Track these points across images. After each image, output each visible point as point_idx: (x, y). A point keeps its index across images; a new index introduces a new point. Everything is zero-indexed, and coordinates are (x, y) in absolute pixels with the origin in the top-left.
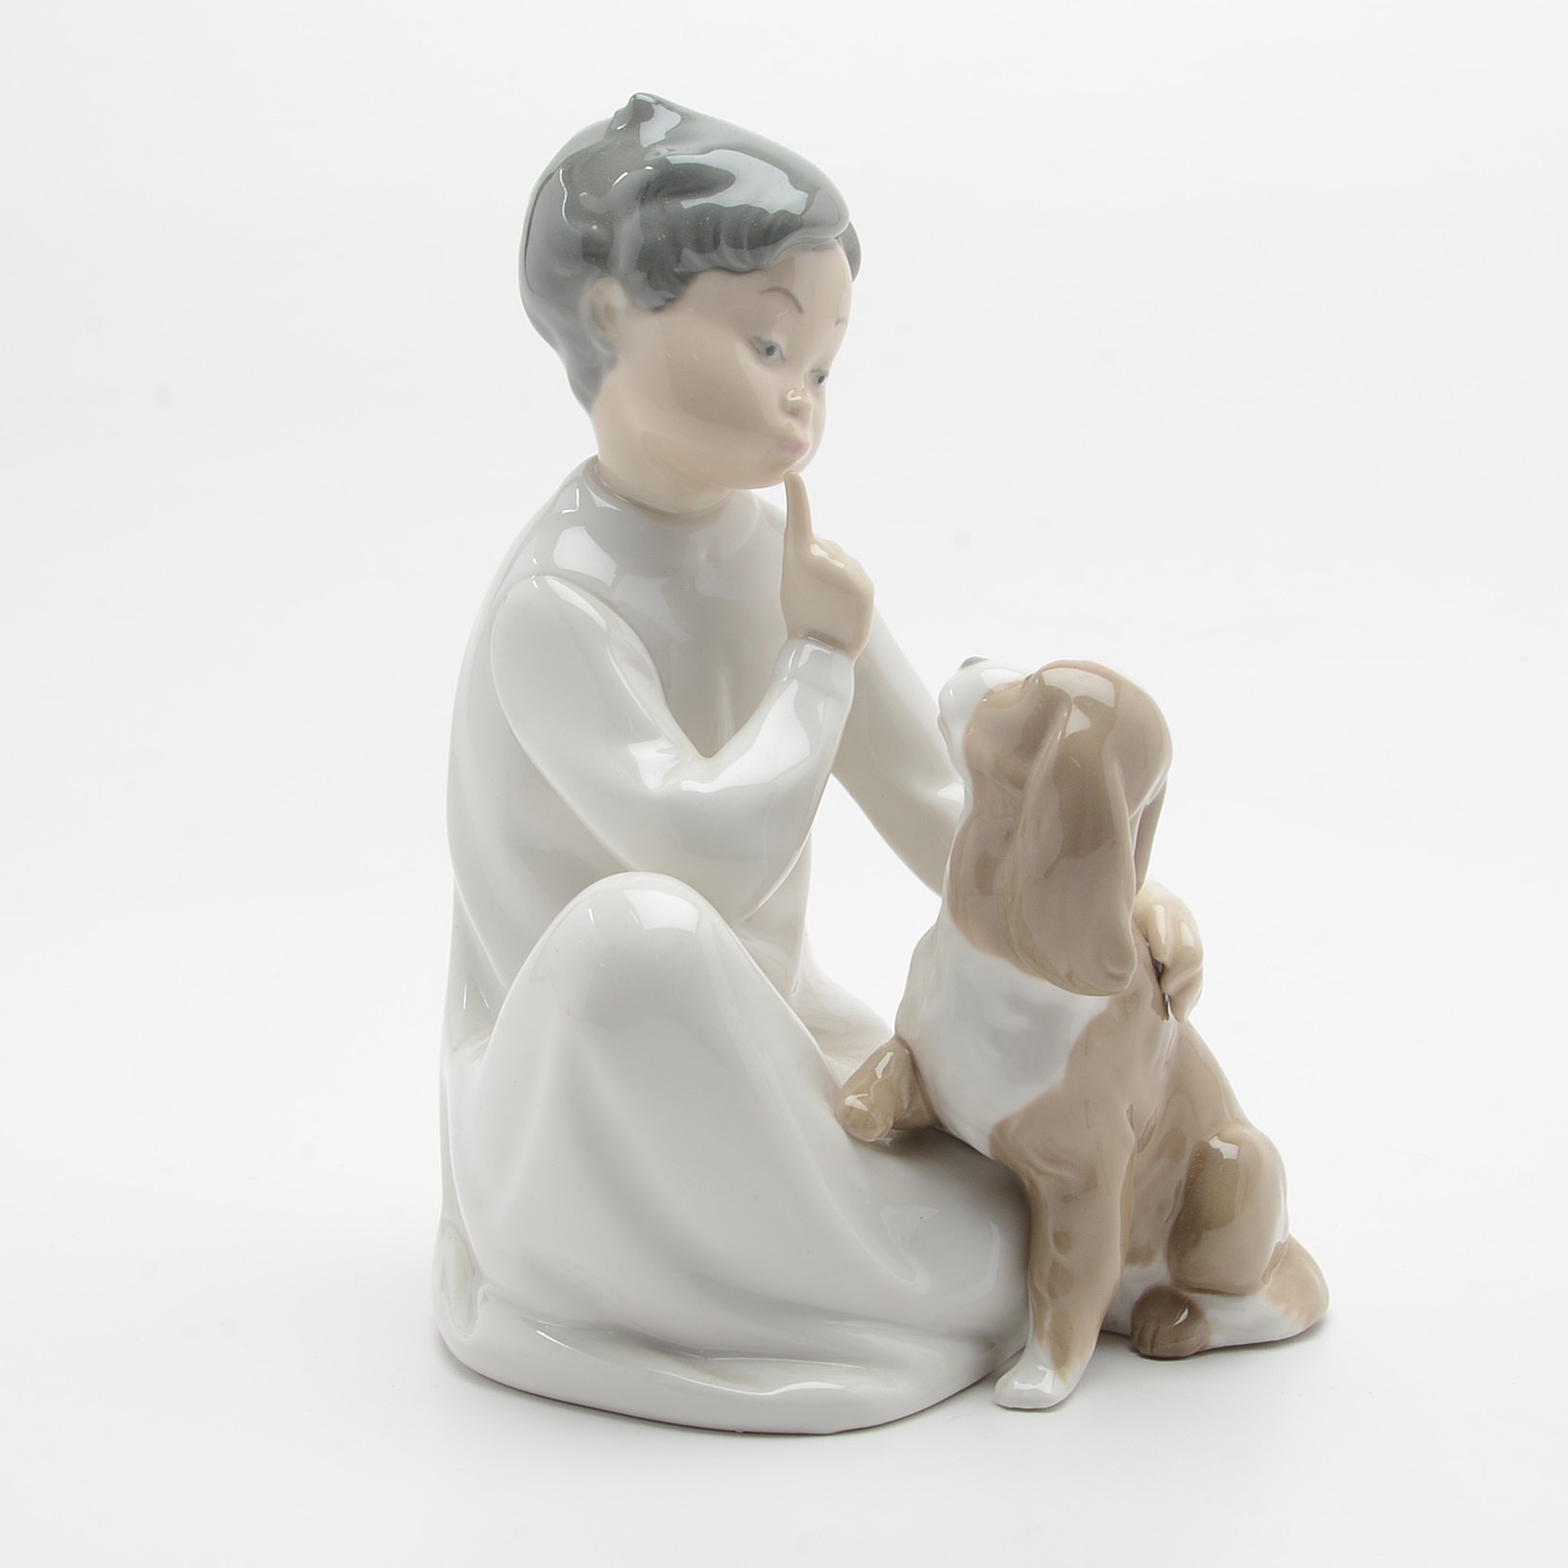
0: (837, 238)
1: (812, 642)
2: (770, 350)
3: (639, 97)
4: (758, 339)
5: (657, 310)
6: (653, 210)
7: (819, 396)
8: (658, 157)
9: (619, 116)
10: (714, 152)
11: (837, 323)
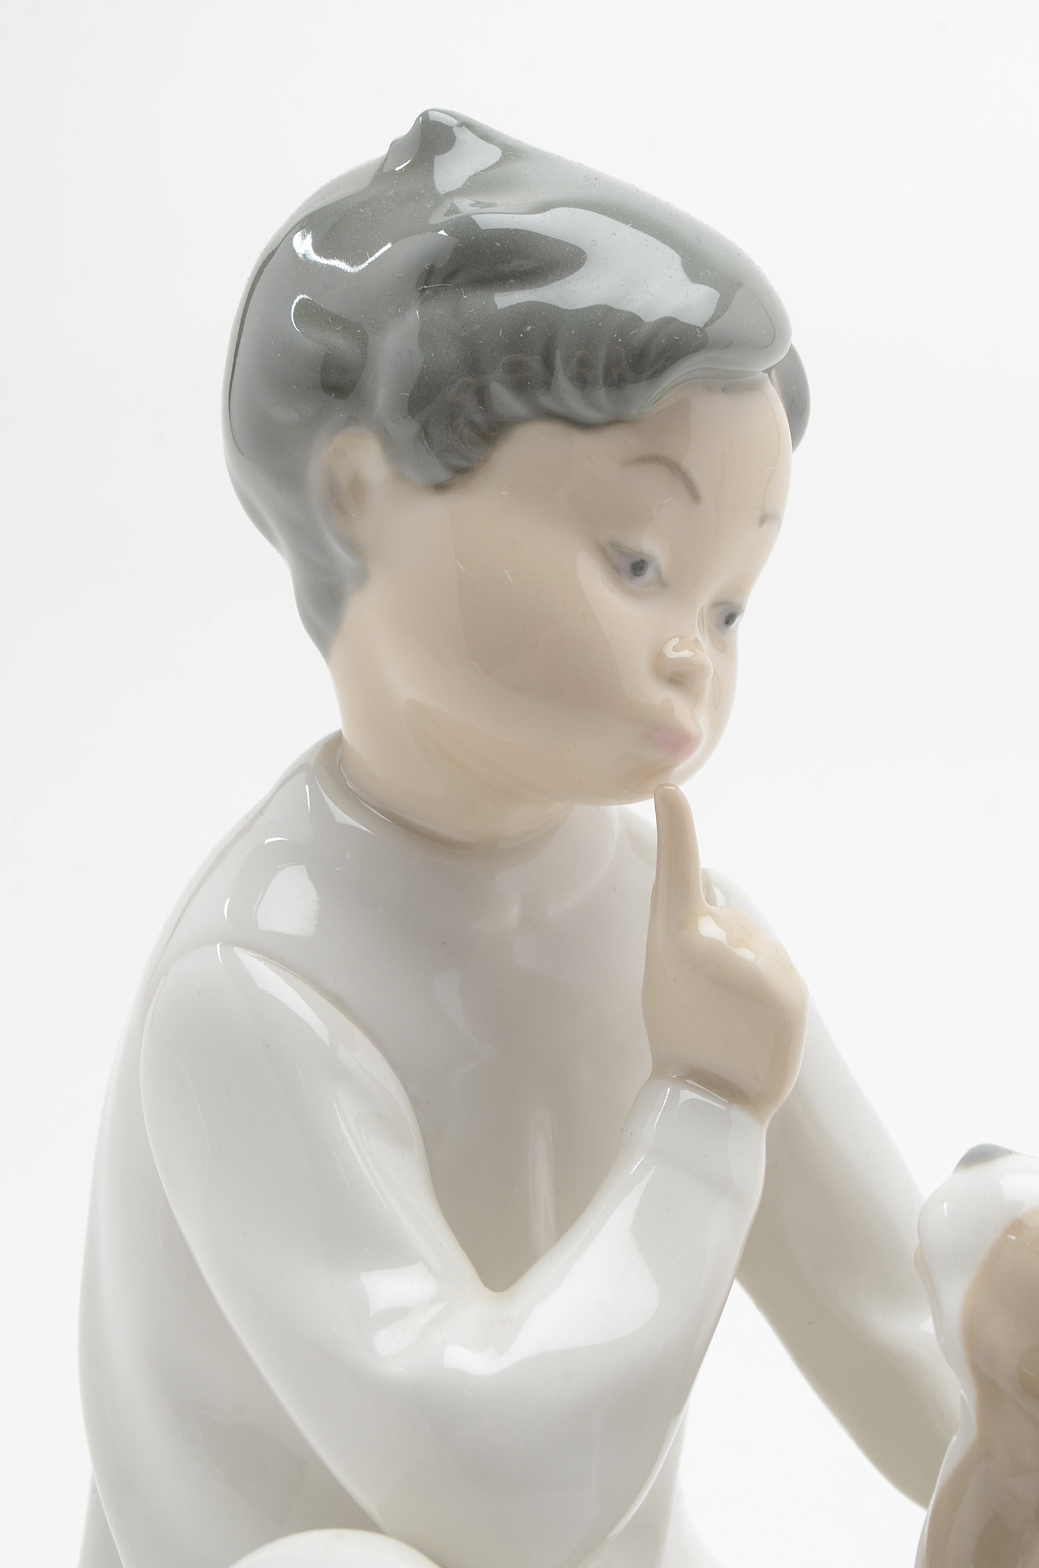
0: (768, 371)
1: (692, 1088)
2: (638, 567)
3: (434, 116)
4: (618, 548)
5: (441, 487)
6: (440, 309)
7: (725, 648)
8: (454, 216)
9: (397, 148)
10: (552, 211)
11: (763, 520)
